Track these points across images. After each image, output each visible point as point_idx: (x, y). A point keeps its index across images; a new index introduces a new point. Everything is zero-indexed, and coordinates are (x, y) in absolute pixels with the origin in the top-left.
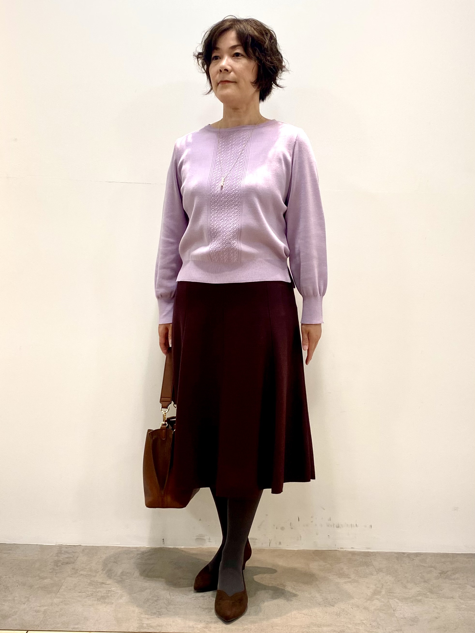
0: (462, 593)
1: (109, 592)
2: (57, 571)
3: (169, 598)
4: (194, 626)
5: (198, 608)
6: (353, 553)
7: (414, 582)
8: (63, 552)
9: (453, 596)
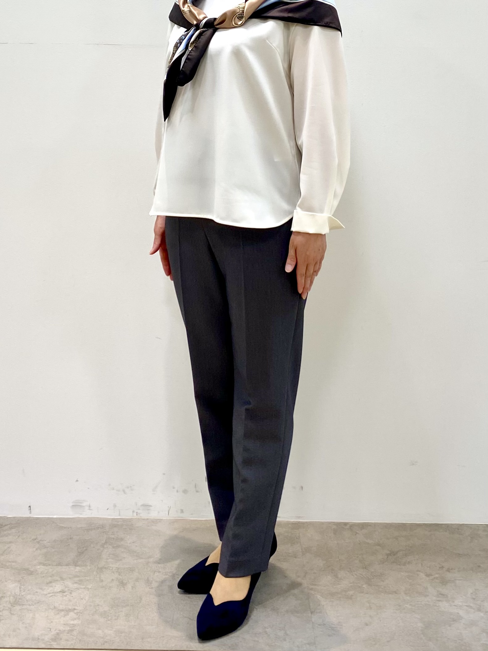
0: (410, 585)
3: (18, 594)
4: (39, 637)
5: (52, 610)
7: (350, 569)
9: (398, 590)
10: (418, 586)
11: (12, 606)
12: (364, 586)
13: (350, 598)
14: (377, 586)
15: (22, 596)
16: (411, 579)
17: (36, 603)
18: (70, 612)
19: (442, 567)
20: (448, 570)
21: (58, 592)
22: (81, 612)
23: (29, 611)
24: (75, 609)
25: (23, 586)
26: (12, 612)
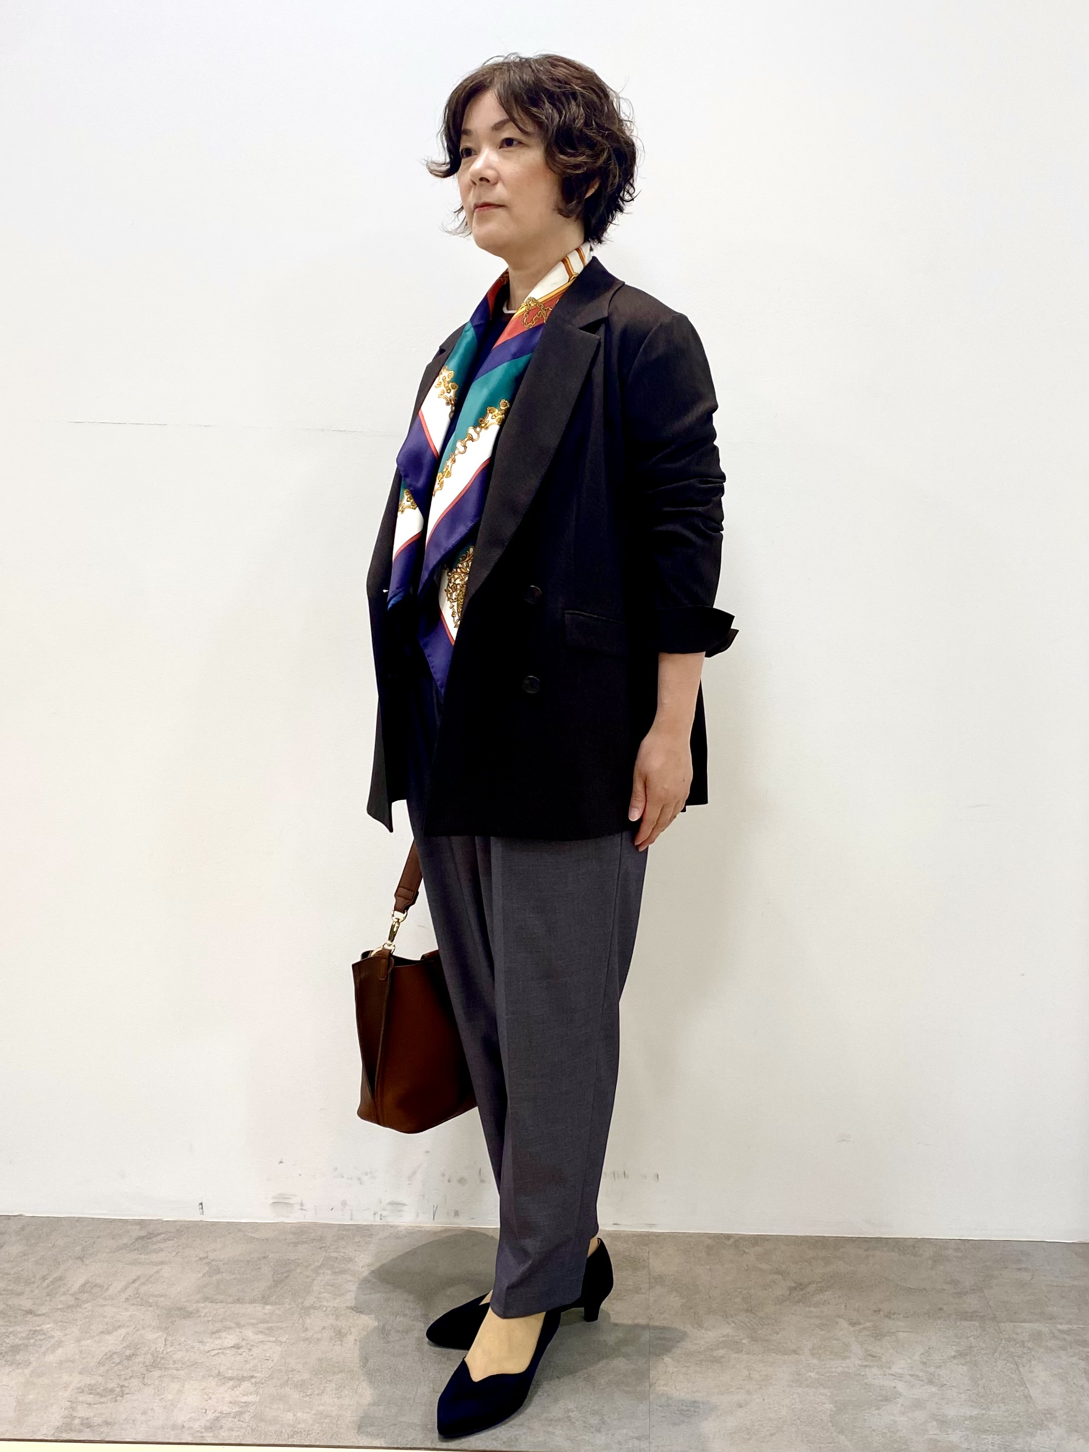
0: (821, 1341)
4: (185, 1424)
5: (214, 1377)
7: (724, 1312)
12: (743, 1341)
14: (765, 1341)
16: (823, 1330)
17: (188, 1366)
18: (243, 1381)
19: (879, 1310)
20: (889, 1316)
21: (228, 1348)
22: (262, 1381)
23: (176, 1380)
24: (252, 1377)
25: (172, 1337)
26: (146, 1381)
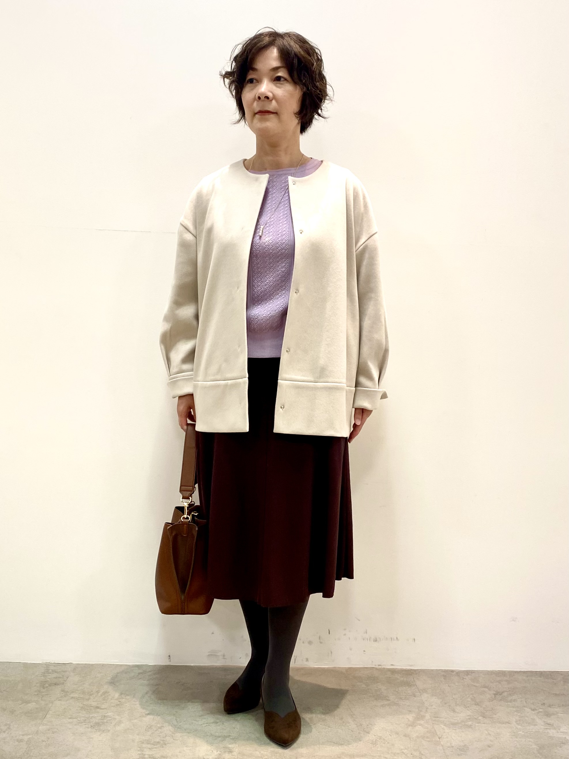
1: (104, 717)
2: (43, 693)
3: (176, 724)
6: (393, 671)
8: (51, 671)
9: (509, 721)
10: (526, 718)
11: (173, 733)
12: (479, 718)
13: (470, 727)
14: (491, 718)
15: (180, 725)
16: (519, 713)
17: (193, 731)
18: (226, 738)
19: (544, 704)
20: (550, 706)
21: (211, 723)
22: (236, 738)
24: (230, 736)
25: (179, 718)
26: (174, 738)
